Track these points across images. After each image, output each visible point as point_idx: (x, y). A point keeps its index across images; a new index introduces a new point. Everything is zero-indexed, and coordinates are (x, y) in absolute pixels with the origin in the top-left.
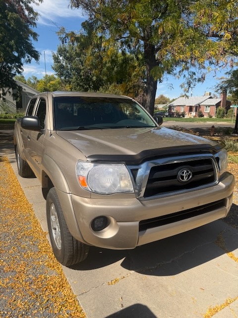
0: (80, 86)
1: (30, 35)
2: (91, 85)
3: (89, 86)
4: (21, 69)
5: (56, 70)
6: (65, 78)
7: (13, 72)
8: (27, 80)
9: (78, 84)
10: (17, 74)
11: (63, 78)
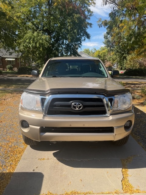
0: (119, 52)
1: (88, 25)
2: (126, 51)
3: (125, 52)
4: (81, 45)
5: (105, 44)
6: (110, 48)
7: (77, 47)
8: (90, 51)
9: (117, 52)
10: (79, 48)
11: (109, 48)
